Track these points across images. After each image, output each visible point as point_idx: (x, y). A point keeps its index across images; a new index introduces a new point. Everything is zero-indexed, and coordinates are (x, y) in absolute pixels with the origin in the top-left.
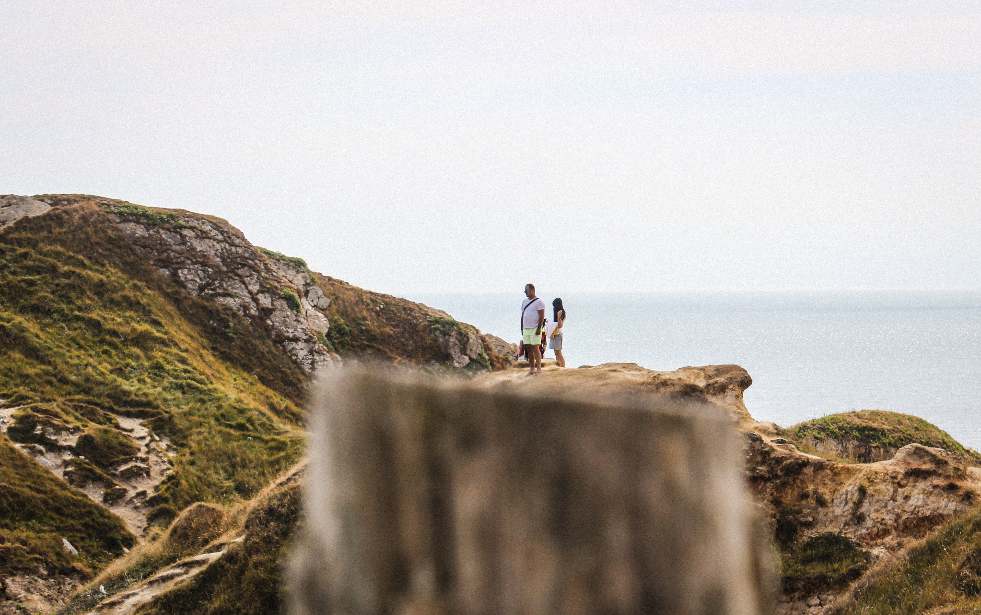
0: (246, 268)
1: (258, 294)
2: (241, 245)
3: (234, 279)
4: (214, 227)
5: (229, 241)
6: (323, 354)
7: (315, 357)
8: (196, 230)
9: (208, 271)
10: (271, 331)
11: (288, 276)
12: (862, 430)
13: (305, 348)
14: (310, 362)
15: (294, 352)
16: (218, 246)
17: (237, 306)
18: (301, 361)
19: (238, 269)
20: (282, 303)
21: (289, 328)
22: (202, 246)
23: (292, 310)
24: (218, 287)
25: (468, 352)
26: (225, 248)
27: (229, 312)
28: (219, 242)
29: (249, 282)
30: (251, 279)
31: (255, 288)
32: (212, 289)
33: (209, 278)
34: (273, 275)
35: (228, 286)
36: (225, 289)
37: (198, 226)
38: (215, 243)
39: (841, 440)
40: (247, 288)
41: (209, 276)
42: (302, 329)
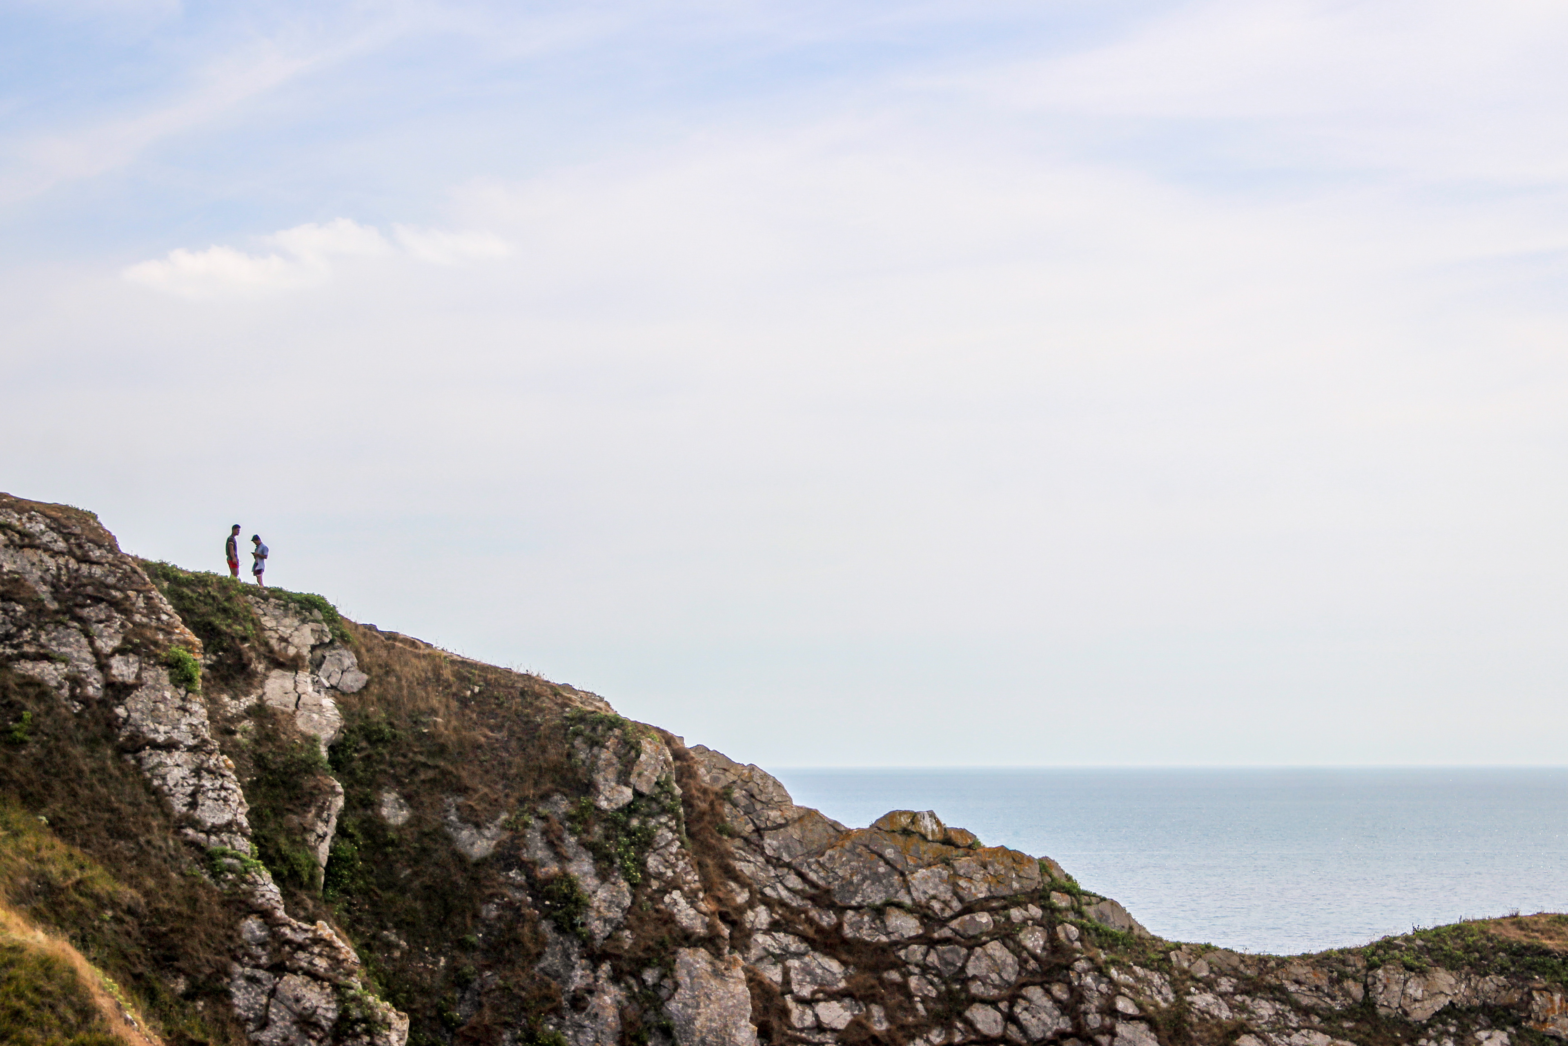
0: (102, 606)
1: (112, 655)
2: (104, 561)
3: (68, 627)
4: (53, 525)
5: (78, 552)
6: (223, 776)
7: (204, 782)
8: (9, 532)
9: (14, 610)
10: (119, 729)
11: (281, 628)
12: (1518, 952)
13: (186, 762)
14: (189, 792)
15: (162, 770)
16: (51, 563)
17: (59, 678)
18: (170, 790)
19: (83, 606)
20: (158, 675)
21: (160, 723)
22: (15, 562)
23: (177, 687)
24: (27, 642)
25: (633, 779)
26: (67, 566)
27: (31, 690)
28: (54, 554)
29: (102, 631)
30: (106, 626)
31: (107, 644)
32: (12, 646)
33: (12, 623)
34: (159, 619)
35: (50, 641)
36: (42, 646)
37: (17, 524)
38: (46, 557)
39: (1467, 974)
40: (91, 643)
41: (14, 621)
42: (191, 725)
